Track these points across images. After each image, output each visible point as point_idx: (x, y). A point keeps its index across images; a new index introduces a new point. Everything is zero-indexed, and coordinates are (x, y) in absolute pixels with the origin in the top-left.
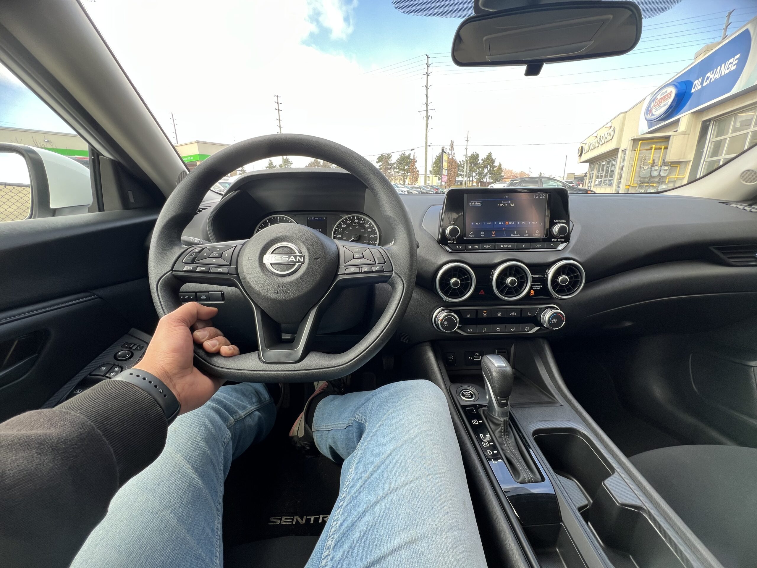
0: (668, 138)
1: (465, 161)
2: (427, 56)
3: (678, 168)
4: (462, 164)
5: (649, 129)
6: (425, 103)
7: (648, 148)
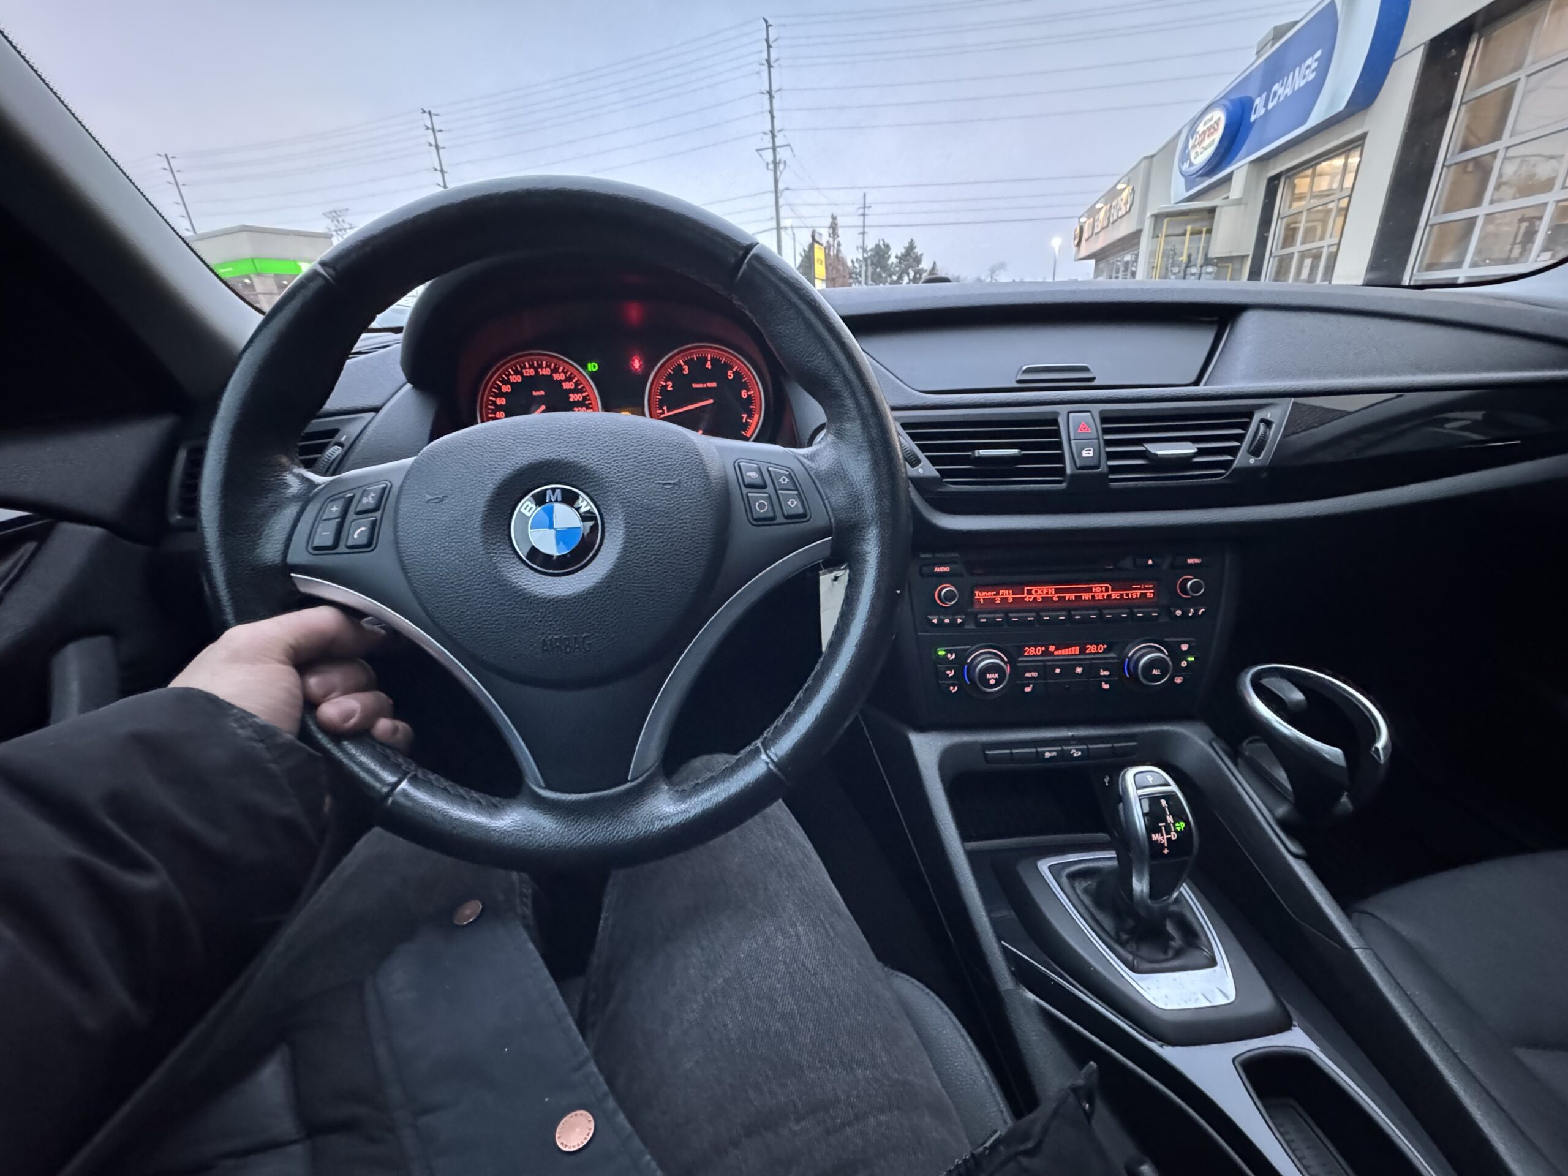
0: (1212, 211)
1: (861, 258)
2: (766, 21)
3: (1230, 270)
4: (857, 268)
5: (1187, 190)
6: (768, 132)
7: (1181, 231)
